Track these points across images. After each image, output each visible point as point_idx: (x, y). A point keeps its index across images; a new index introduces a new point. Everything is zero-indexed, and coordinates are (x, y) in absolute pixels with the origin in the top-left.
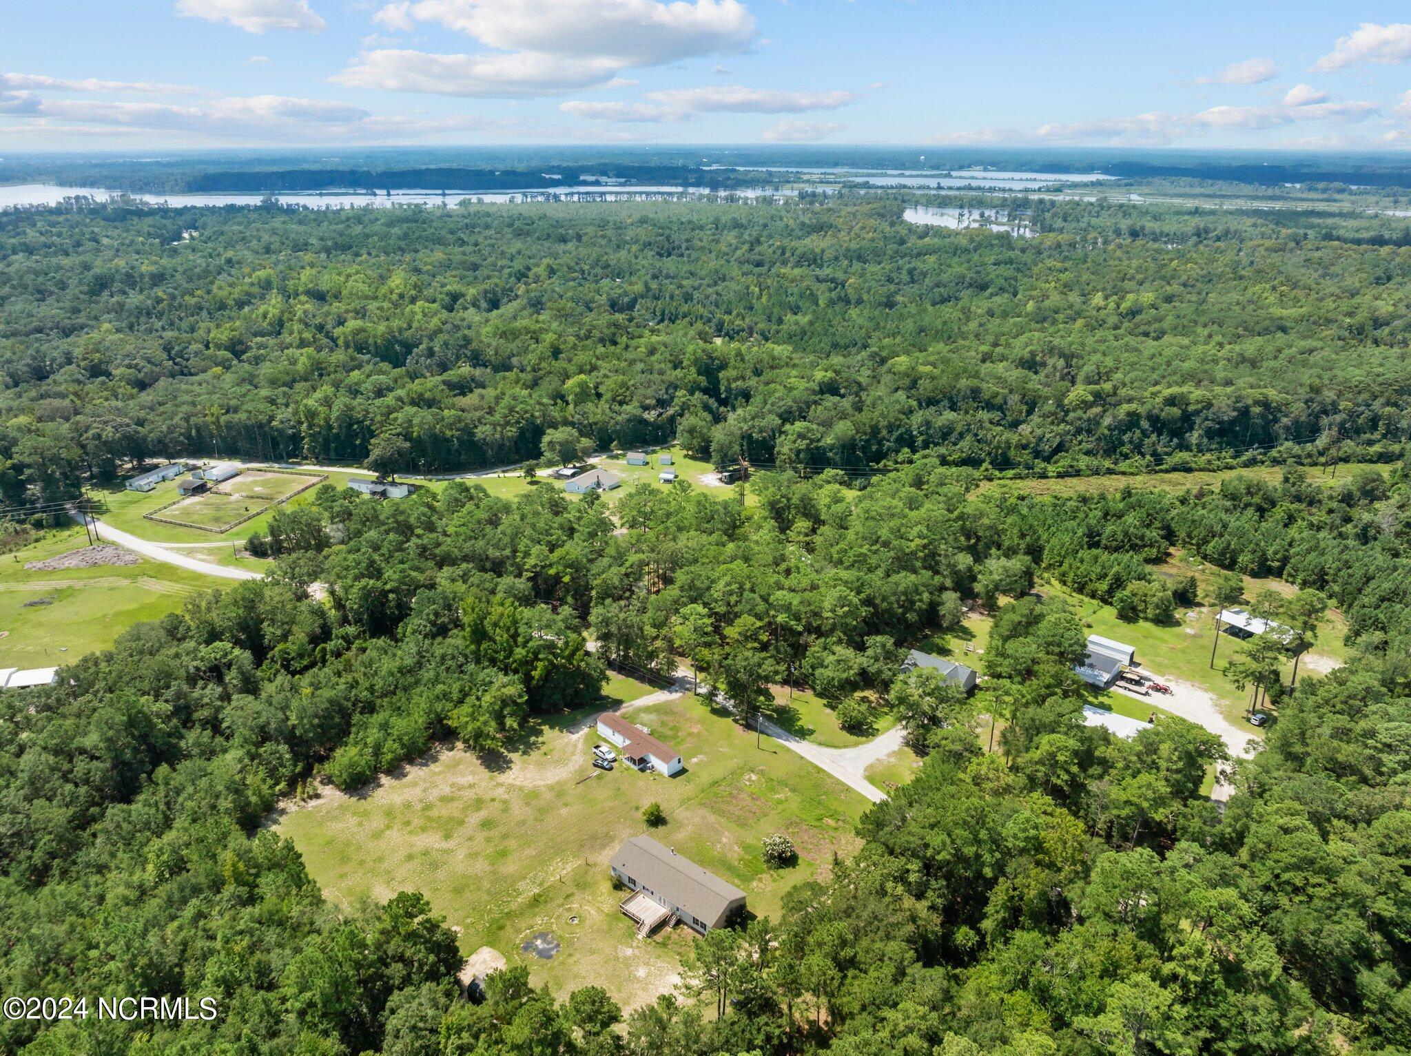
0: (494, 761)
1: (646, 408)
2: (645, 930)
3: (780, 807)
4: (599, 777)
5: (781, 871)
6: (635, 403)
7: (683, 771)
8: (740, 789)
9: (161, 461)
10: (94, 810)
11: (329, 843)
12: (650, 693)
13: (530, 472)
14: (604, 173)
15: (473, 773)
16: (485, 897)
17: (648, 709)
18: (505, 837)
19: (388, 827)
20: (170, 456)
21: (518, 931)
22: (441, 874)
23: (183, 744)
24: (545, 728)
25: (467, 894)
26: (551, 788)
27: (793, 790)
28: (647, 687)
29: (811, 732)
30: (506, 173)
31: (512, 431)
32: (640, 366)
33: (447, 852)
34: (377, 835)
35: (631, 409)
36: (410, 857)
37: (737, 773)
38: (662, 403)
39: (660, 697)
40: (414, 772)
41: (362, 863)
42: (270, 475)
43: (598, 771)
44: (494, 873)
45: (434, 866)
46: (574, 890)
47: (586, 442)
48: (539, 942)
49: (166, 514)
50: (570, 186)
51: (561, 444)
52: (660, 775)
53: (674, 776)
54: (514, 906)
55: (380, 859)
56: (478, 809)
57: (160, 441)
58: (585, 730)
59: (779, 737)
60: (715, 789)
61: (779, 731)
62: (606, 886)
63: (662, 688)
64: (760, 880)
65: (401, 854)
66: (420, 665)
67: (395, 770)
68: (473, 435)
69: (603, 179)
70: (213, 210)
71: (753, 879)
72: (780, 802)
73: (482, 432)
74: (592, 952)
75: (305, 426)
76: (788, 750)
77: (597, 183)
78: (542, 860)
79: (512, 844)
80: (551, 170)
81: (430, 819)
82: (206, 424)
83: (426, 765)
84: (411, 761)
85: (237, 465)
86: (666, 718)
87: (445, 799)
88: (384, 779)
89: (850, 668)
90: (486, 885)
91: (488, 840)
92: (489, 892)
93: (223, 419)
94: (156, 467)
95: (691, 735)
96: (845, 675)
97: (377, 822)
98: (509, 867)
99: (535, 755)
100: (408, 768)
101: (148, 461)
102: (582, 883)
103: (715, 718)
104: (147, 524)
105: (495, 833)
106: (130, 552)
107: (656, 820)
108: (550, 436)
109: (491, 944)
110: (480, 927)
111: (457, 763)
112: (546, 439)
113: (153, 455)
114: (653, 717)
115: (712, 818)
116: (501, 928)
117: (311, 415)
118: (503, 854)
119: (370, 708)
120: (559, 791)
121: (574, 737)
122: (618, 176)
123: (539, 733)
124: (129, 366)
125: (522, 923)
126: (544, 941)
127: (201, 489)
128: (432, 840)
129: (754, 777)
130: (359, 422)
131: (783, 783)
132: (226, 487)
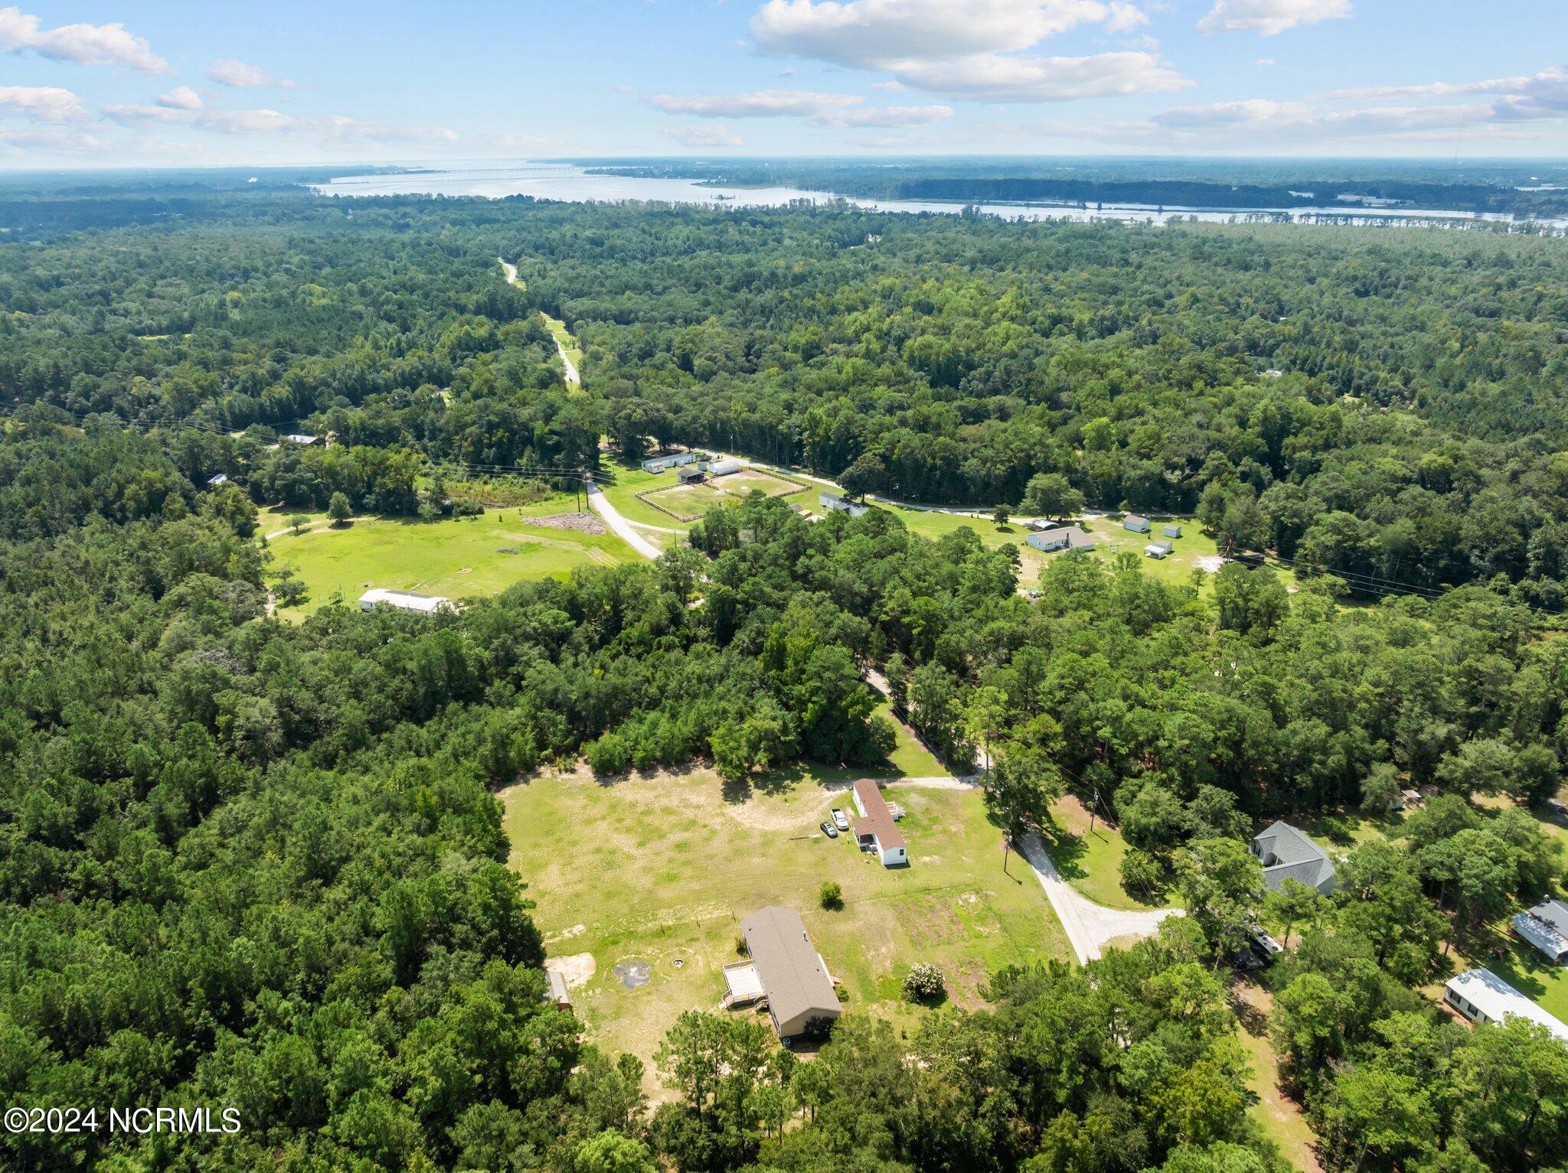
0: (735, 791)
1: (1173, 467)
2: (729, 1001)
3: (974, 941)
4: (816, 841)
5: (914, 1006)
6: (1158, 460)
7: (905, 865)
8: (946, 905)
9: (683, 448)
10: (390, 722)
11: (551, 814)
12: (940, 775)
13: (1002, 517)
14: (1374, 191)
15: (709, 795)
16: (626, 910)
17: (923, 792)
18: (686, 863)
19: (603, 818)
20: (691, 446)
21: (626, 952)
22: (609, 875)
23: (487, 690)
24: (808, 776)
25: (614, 902)
26: (764, 834)
27: (1005, 930)
28: (942, 768)
29: (1083, 875)
30: (1245, 189)
31: (1001, 469)
32: (1197, 418)
33: (630, 858)
34: (589, 822)
35: (1153, 466)
36: (598, 850)
37: (958, 889)
38: (1195, 464)
39: (948, 782)
40: (662, 776)
41: (559, 841)
42: (764, 477)
43: (820, 834)
44: (650, 892)
45: (610, 865)
46: (702, 936)
47: (1075, 494)
48: (634, 970)
49: (655, 498)
50: (1321, 205)
51: (1043, 491)
52: (878, 861)
53: (889, 867)
54: (641, 929)
55: (574, 844)
56: (687, 829)
57: (683, 429)
58: (845, 790)
59: (1040, 867)
60: (921, 896)
61: (1046, 861)
62: (731, 946)
63: (956, 774)
64: (884, 1005)
65: (592, 846)
66: (721, 678)
67: (647, 769)
68: (958, 466)
69: (1372, 199)
70: (905, 216)
71: (877, 1000)
72: (978, 936)
73: (971, 466)
74: (670, 999)
75: (806, 434)
76: (1038, 885)
77: (1358, 204)
78: (699, 897)
79: (688, 872)
80: (1307, 188)
81: (640, 823)
82: (729, 419)
83: (676, 774)
84: (667, 767)
85: (743, 462)
86: (934, 806)
87: (667, 811)
88: (634, 776)
89: (1154, 814)
90: (636, 900)
91: (671, 861)
92: (632, 908)
93: (745, 415)
94: (678, 452)
95: (945, 831)
96: (1144, 821)
97: (596, 811)
98: (666, 893)
99: (777, 798)
100: (661, 771)
101: (674, 446)
102: (713, 934)
103: (987, 823)
104: (636, 501)
105: (681, 857)
106: (603, 523)
107: (832, 902)
108: (1040, 481)
109: (595, 953)
110: (599, 934)
111: (703, 781)
112: (1031, 483)
113: (679, 441)
114: (923, 801)
115: (891, 922)
116: (615, 943)
117: (815, 422)
118: (671, 878)
119: (654, 704)
120: (768, 840)
121: (827, 794)
122: (1390, 196)
123: (797, 778)
124: (710, 358)
125: (634, 946)
126: (640, 972)
127: (697, 479)
128: (625, 843)
129: (973, 899)
130: (855, 437)
131: (1000, 917)
132: (719, 482)
